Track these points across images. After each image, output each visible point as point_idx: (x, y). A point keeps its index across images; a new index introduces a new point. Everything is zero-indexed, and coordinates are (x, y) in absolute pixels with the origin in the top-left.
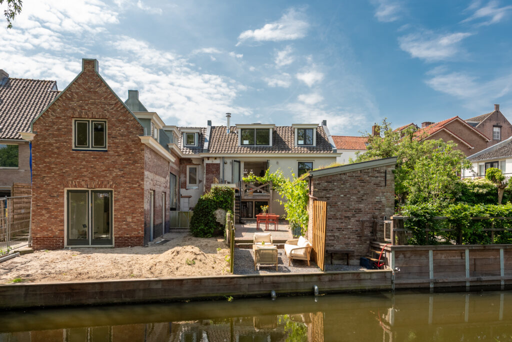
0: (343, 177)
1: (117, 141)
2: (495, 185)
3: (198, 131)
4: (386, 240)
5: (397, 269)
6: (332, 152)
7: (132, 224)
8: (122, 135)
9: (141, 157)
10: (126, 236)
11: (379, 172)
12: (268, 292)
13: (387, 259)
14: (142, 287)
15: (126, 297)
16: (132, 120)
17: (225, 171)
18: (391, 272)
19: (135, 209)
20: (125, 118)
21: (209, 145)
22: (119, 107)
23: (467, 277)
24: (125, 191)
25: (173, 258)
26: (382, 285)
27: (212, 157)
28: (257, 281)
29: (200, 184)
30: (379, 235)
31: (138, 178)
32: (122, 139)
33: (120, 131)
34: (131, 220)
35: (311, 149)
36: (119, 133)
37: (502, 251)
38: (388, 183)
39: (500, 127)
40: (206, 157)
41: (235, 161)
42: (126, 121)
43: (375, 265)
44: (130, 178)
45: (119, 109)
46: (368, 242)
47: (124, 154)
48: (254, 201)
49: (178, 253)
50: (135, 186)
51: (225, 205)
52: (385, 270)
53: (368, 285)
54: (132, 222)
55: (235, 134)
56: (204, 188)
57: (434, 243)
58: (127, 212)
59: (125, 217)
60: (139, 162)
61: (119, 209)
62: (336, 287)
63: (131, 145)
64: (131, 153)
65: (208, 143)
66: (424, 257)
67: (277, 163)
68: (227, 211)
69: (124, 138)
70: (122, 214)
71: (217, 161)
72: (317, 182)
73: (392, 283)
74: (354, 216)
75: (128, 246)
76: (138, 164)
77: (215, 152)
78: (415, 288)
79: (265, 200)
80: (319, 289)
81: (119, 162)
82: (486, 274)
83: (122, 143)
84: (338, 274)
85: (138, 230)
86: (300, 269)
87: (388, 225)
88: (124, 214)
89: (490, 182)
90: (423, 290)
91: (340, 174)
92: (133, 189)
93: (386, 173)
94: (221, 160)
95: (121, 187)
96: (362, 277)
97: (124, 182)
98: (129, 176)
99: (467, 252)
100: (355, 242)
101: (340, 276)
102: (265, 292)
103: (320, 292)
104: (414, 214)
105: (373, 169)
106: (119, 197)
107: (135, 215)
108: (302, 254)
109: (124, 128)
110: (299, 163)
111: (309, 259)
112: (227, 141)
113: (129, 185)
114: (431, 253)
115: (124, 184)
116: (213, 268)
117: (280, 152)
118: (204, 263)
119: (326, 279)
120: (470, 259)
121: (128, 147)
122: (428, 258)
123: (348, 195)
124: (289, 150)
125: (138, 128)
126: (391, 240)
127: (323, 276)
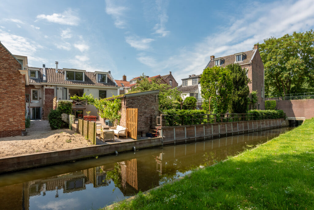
0: (139, 98)
1: (2, 71)
2: (180, 103)
3: (38, 70)
4: (158, 125)
5: (164, 136)
6: (116, 86)
7: (14, 123)
8: (5, 68)
9: (20, 83)
10: (9, 130)
11: (153, 96)
12: (113, 152)
13: (159, 133)
14: (45, 157)
15: (35, 164)
16: (12, 60)
17: (57, 93)
18: (162, 138)
19: (16, 114)
20: (7, 58)
21: (46, 78)
22: (3, 50)
23: (185, 138)
24: (8, 102)
25: (57, 140)
26: (159, 144)
27: (49, 85)
28: (108, 147)
29: (40, 100)
30: (153, 123)
31: (17, 95)
32: (5, 71)
33: (4, 65)
34: (12, 120)
35: (105, 84)
36: (3, 66)
37: (195, 127)
38: (156, 100)
39: (172, 81)
40: (45, 85)
41: (64, 88)
42: (8, 59)
43: (154, 136)
44: (11, 95)
45: (3, 51)
46: (149, 126)
47: (7, 80)
48: (75, 110)
49: (59, 137)
50: (15, 99)
51: (67, 111)
52: (159, 137)
53: (154, 144)
54: (14, 121)
55: (62, 73)
56: (44, 102)
57: (175, 125)
58: (10, 115)
59: (8, 118)
60: (18, 85)
61: (4, 114)
62: (142, 146)
63: (12, 75)
64: (12, 79)
65: (45, 77)
66: (172, 131)
67: (88, 90)
68: (69, 115)
69: (6, 70)
70: (6, 116)
71: (53, 88)
72: (128, 100)
73: (162, 142)
74: (143, 115)
75: (11, 136)
76: (17, 86)
77: (50, 82)
78: (170, 144)
79: (82, 109)
80: (136, 148)
81: (3, 84)
82: (191, 136)
83: (5, 73)
84: (142, 141)
85: (18, 126)
86: (124, 140)
87: (159, 118)
88: (7, 116)
89: (178, 102)
90: (172, 144)
91: (138, 96)
92: (13, 101)
93: (155, 96)
94: (55, 87)
95: (5, 100)
96: (152, 141)
97: (7, 97)
98: (11, 94)
99: (185, 128)
100: (144, 126)
101: (143, 141)
102: (112, 152)
103: (136, 149)
104: (169, 113)
105: (151, 95)
106: (3, 106)
107: (16, 117)
108: (124, 133)
109: (7, 63)
110: (99, 91)
111: (127, 135)
112: (57, 77)
113: (11, 99)
114: (174, 129)
115: (7, 98)
116: (81, 143)
117: (90, 85)
118: (75, 141)
119: (138, 143)
120: (186, 131)
121: (9, 75)
122: (173, 131)
123: (141, 106)
124: (94, 84)
125: (17, 65)
126: (161, 124)
127: (137, 142)
